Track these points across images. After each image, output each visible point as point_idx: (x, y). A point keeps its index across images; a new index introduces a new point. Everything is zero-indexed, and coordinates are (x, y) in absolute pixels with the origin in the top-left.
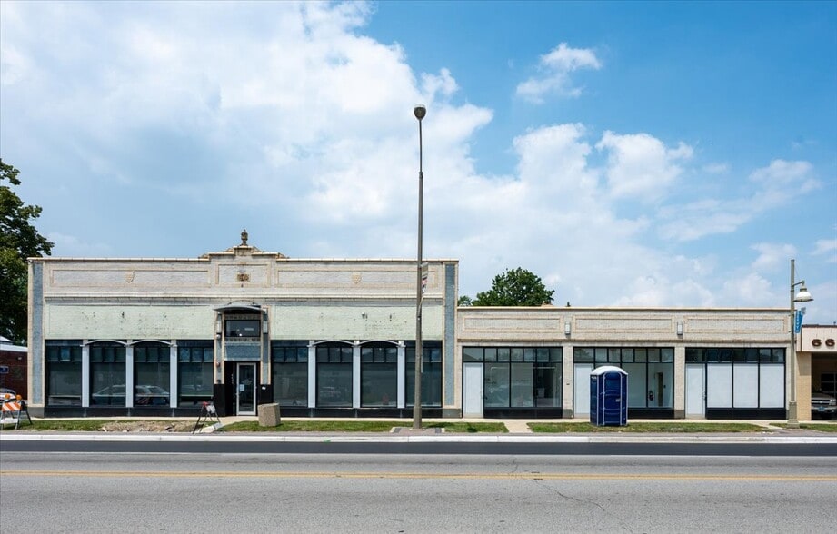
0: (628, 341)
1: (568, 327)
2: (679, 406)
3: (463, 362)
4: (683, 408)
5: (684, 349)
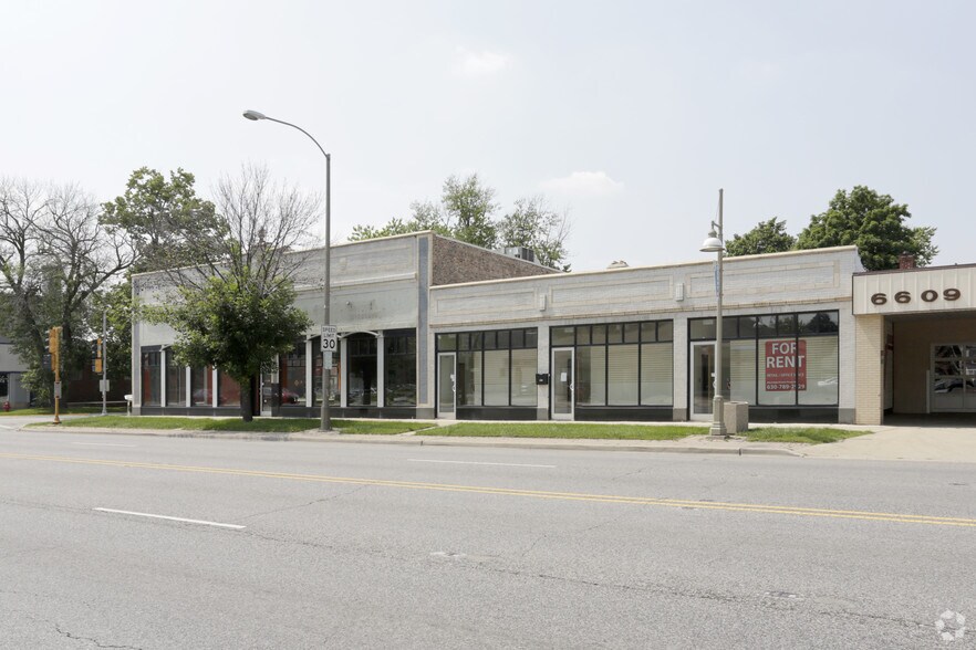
0: (612, 316)
1: (543, 301)
2: (680, 403)
3: (437, 351)
4: (685, 407)
5: (686, 321)
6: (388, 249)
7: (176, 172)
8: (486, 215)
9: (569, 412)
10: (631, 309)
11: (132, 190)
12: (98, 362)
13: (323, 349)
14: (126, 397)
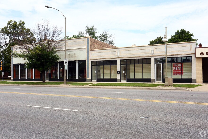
0: (136, 57)
1: (118, 54)
2: (153, 78)
3: (91, 66)
4: (154, 79)
5: (154, 59)
6: (79, 41)
7: (20, 21)
8: (95, 34)
9: (125, 80)
10: (141, 55)
11: (9, 25)
12: (1, 68)
13: (64, 65)
14: (9, 76)
